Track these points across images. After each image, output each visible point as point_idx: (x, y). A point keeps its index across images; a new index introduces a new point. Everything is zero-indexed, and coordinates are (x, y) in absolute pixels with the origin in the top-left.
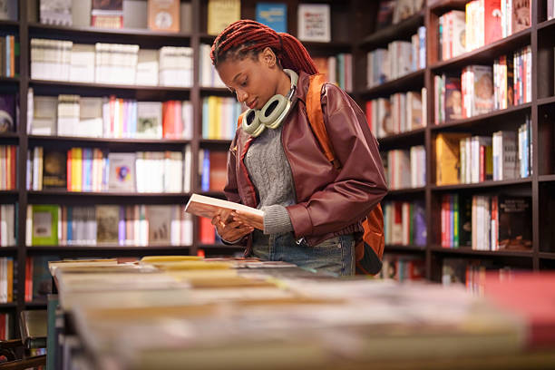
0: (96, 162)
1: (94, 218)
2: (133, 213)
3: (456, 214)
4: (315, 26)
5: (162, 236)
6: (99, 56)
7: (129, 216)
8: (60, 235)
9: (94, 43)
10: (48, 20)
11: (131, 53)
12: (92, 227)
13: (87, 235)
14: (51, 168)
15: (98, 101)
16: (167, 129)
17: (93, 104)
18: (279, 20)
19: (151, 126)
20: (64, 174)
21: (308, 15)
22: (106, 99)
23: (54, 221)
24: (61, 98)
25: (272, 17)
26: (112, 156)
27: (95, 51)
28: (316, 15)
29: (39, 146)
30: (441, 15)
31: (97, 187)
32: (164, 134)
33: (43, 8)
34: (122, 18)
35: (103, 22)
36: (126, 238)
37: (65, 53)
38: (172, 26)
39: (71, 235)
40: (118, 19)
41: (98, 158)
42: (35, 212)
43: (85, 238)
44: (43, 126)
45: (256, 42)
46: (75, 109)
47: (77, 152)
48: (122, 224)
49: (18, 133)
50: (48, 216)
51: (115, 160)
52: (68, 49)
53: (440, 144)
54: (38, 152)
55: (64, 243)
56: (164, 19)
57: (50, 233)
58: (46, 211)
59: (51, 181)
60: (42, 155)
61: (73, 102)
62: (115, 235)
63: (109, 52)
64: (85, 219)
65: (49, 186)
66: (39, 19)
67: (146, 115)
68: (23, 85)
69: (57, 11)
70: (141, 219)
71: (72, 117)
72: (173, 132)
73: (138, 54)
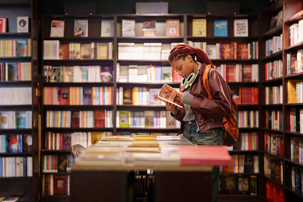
0: (144, 93)
1: (143, 116)
2: (160, 114)
3: (295, 117)
4: (241, 29)
5: (173, 124)
6: (145, 48)
7: (158, 116)
8: (130, 123)
9: (143, 43)
10: (125, 35)
11: (159, 46)
12: (143, 120)
13: (141, 124)
14: (127, 95)
15: (145, 67)
16: (174, 78)
17: (143, 69)
18: (224, 27)
19: (168, 77)
20: (131, 98)
21: (238, 24)
22: (148, 66)
23: (128, 117)
24: (130, 66)
25: (221, 26)
26: (151, 90)
27: (144, 46)
28: (242, 24)
29: (121, 86)
30: (290, 26)
31: (145, 103)
32: (173, 81)
33: (123, 30)
34: (155, 31)
35: (147, 33)
36: (157, 125)
37: (132, 48)
38: (177, 33)
39: (134, 123)
40: (153, 32)
41: (145, 91)
42: (120, 113)
43: (140, 125)
44: (124, 78)
45: (184, 53)
46: (136, 70)
47: (136, 89)
48: (155, 119)
49: (113, 82)
50: (126, 115)
51: (153, 92)
52: (133, 46)
53: (289, 84)
54: (121, 89)
55: (132, 127)
56: (173, 31)
57: (126, 122)
58: (124, 113)
59: (126, 101)
60: (122, 90)
61: (134, 68)
62: (153, 123)
63: (149, 46)
64: (140, 117)
65: (126, 103)
66: (122, 35)
67: (166, 72)
68: (115, 62)
69: (129, 30)
70: (163, 117)
71: (135, 74)
72: (177, 79)
73: (161, 46)
